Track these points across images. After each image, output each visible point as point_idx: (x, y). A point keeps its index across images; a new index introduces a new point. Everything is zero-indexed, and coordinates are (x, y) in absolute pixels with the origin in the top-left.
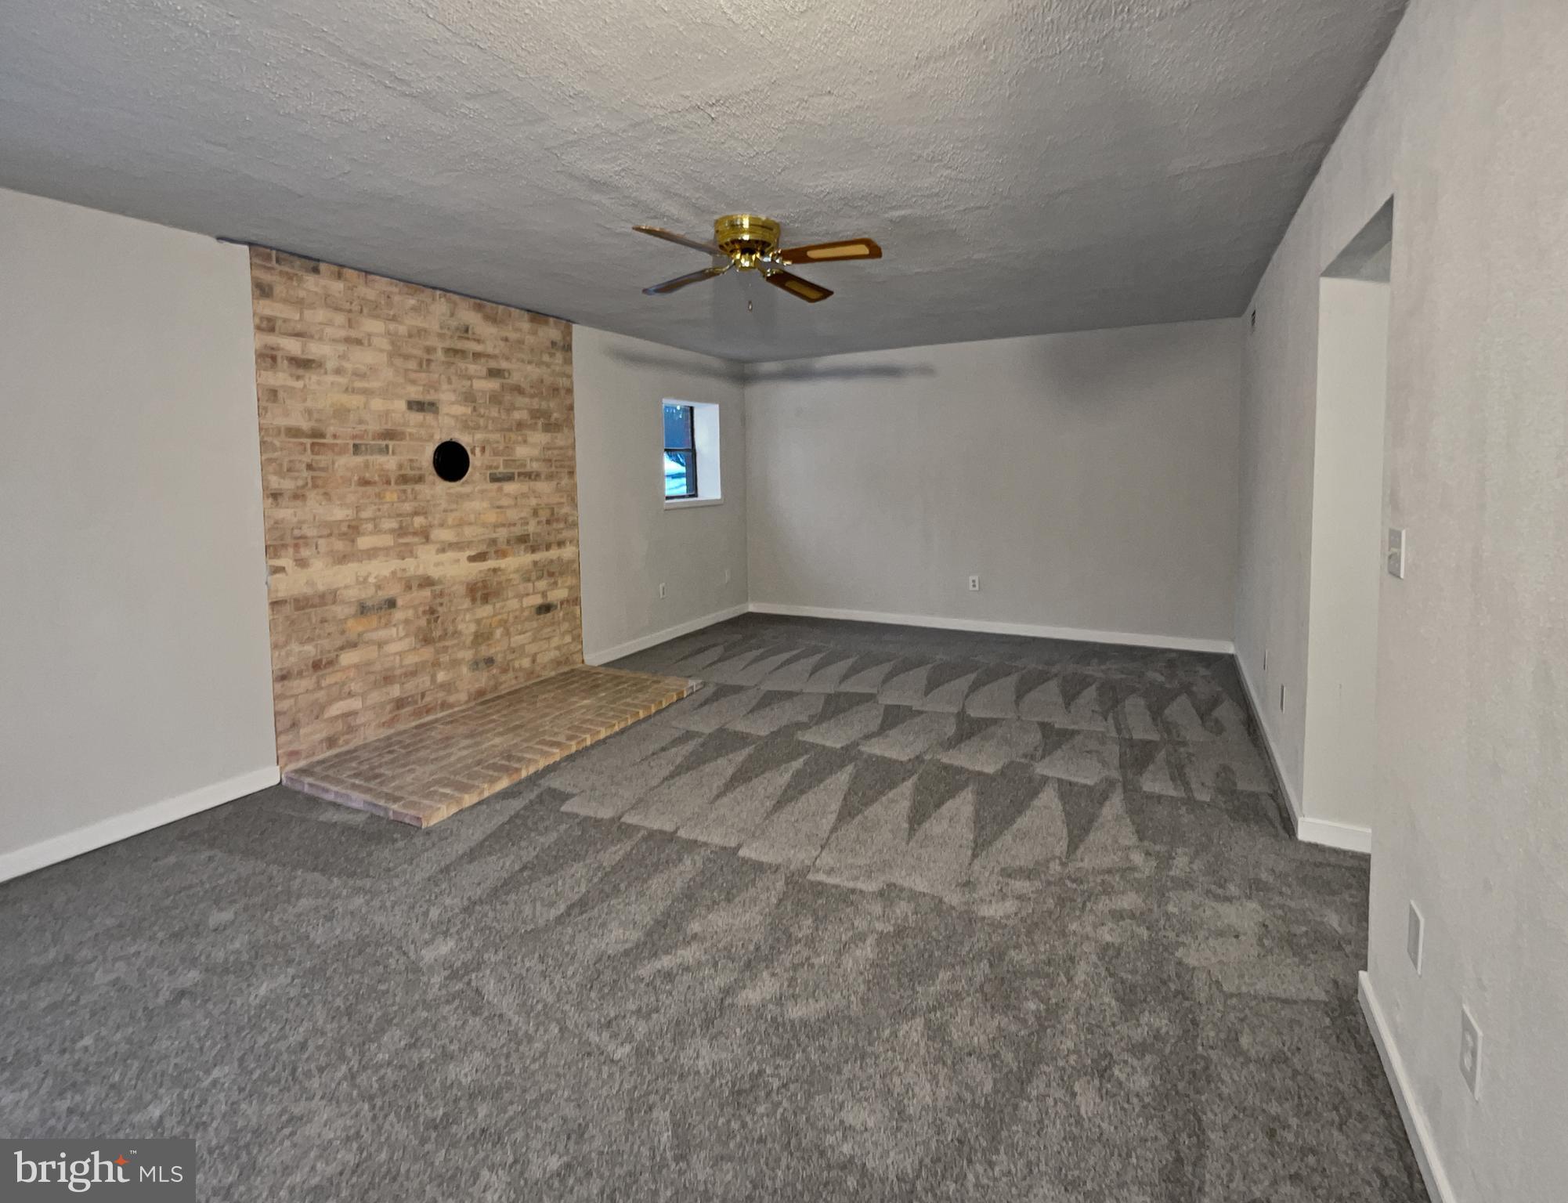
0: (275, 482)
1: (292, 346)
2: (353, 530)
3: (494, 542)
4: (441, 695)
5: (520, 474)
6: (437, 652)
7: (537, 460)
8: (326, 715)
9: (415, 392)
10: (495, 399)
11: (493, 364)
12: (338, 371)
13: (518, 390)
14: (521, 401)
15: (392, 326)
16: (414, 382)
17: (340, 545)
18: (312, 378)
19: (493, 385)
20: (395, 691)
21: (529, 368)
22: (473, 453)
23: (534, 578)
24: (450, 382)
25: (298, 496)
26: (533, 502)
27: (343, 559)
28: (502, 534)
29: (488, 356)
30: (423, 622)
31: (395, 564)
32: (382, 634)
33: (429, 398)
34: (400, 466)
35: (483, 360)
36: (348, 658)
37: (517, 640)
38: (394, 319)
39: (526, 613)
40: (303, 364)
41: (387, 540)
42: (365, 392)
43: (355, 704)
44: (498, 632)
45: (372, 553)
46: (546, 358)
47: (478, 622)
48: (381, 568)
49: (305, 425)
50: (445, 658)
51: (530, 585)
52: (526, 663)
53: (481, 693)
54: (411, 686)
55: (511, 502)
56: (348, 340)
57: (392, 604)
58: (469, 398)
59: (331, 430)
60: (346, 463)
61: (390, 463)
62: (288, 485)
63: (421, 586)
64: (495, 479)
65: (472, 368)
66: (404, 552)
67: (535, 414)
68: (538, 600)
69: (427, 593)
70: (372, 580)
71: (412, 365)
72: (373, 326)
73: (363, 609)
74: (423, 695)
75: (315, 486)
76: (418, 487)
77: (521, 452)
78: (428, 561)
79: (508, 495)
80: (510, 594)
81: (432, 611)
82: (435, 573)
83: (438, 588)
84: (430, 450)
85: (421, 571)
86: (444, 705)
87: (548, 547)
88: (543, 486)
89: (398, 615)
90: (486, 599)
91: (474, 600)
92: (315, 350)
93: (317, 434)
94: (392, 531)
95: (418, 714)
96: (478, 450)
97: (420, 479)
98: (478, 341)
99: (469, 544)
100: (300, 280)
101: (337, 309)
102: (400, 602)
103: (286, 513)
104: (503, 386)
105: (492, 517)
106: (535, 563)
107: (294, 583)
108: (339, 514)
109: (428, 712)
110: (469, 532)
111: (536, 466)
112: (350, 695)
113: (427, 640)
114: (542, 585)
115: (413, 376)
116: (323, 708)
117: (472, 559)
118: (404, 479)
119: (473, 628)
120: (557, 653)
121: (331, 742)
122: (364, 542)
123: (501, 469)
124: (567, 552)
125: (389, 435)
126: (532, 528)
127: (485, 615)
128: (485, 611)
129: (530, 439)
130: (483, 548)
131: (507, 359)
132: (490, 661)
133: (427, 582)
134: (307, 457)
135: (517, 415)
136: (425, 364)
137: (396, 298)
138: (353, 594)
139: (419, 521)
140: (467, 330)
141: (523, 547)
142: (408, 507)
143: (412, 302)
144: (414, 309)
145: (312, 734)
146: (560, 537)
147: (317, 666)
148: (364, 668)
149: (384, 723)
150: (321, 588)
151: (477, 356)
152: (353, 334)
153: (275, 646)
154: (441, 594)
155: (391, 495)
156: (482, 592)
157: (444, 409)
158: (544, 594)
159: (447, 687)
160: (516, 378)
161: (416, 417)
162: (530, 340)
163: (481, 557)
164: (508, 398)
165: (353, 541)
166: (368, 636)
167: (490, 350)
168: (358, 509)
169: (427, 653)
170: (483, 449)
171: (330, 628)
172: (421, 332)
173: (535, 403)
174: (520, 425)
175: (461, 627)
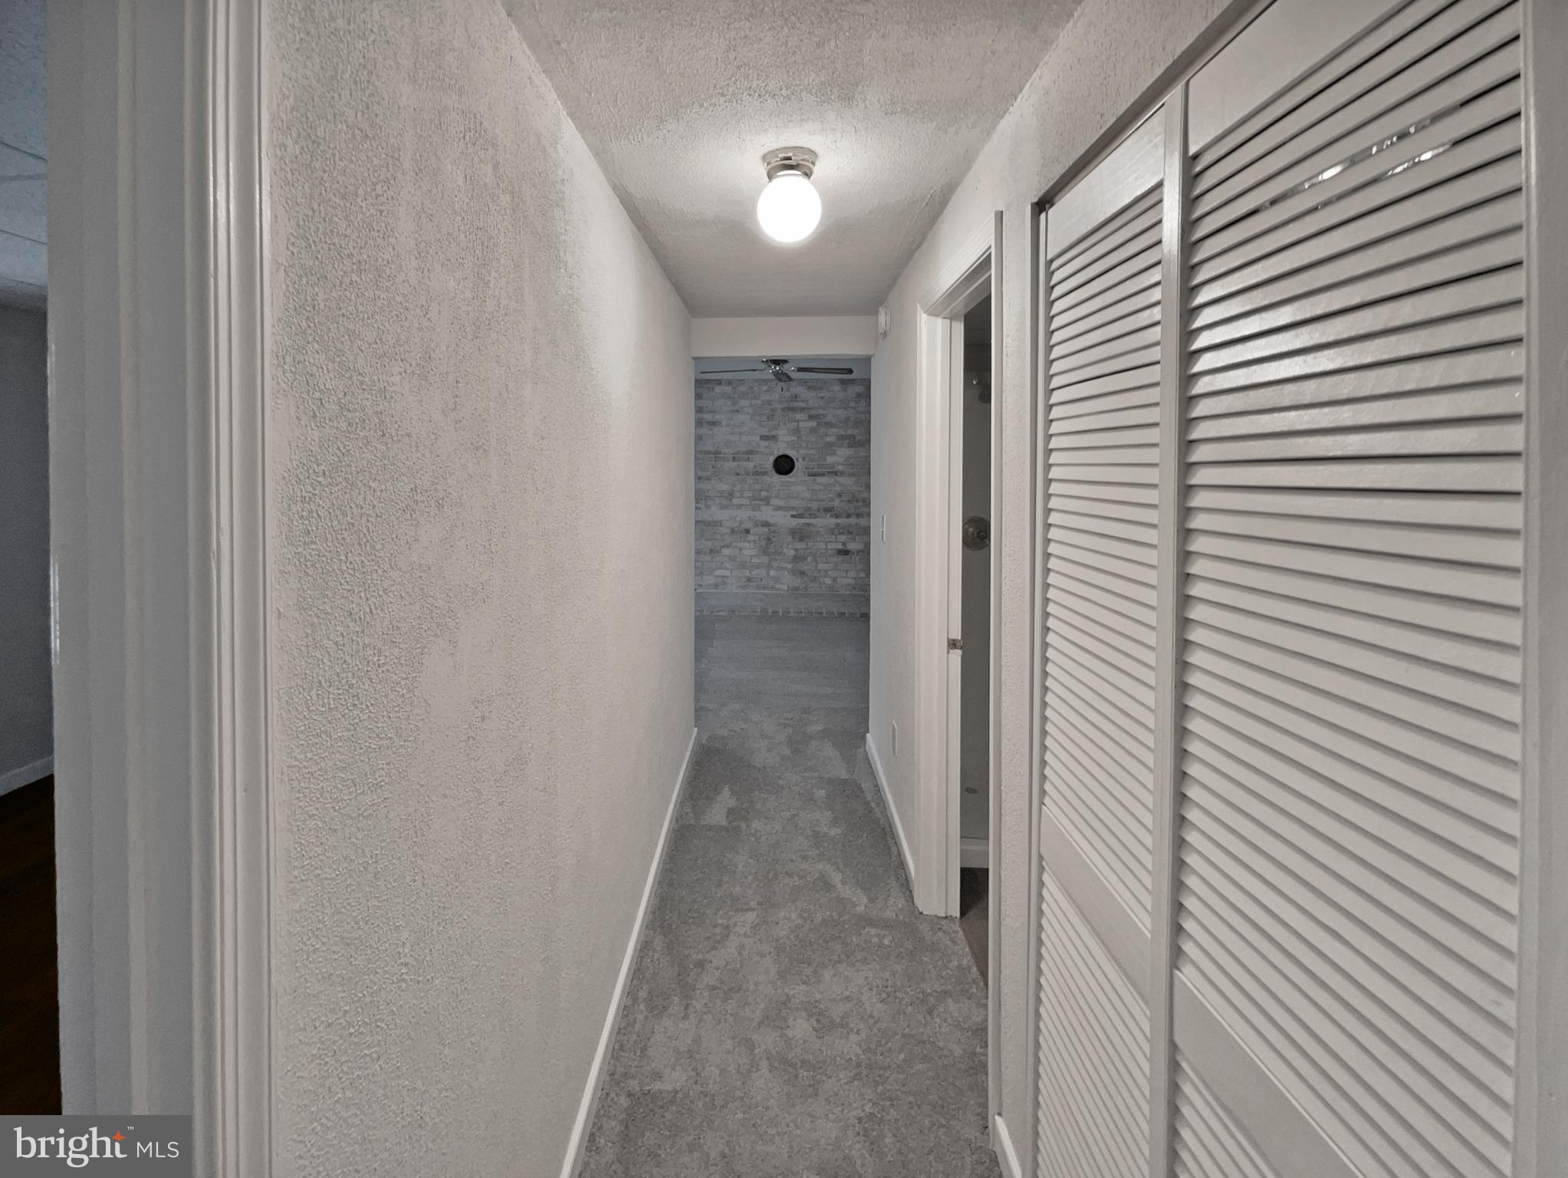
0: (700, 473)
1: (708, 417)
2: (731, 495)
3: (809, 509)
4: (771, 583)
5: (828, 473)
6: (770, 560)
7: (843, 465)
8: (715, 574)
9: (764, 431)
10: (812, 430)
11: (813, 412)
12: (728, 425)
13: (830, 425)
14: (832, 431)
15: (754, 402)
16: (763, 426)
17: (724, 501)
18: (716, 430)
19: (813, 424)
20: (747, 573)
21: (839, 412)
22: (797, 460)
23: (836, 531)
24: (785, 424)
25: (708, 479)
26: (838, 488)
27: (724, 507)
28: (815, 505)
29: (811, 409)
30: (763, 543)
31: (750, 513)
32: (740, 545)
33: (774, 433)
34: (755, 467)
35: (806, 411)
36: (725, 551)
37: (821, 566)
38: (755, 398)
39: (830, 552)
40: (713, 423)
41: (747, 502)
42: (741, 434)
43: (728, 573)
44: (809, 559)
45: (739, 506)
46: (853, 404)
47: (796, 550)
48: (744, 514)
49: (712, 449)
50: (775, 564)
51: (834, 537)
52: (828, 581)
53: (796, 589)
54: (755, 573)
55: (821, 487)
56: (732, 411)
57: (747, 531)
58: (797, 431)
59: (723, 451)
60: (730, 465)
61: (750, 465)
62: (704, 474)
63: (763, 526)
64: (810, 475)
65: (799, 416)
66: (755, 508)
67: (841, 438)
68: (840, 546)
69: (766, 530)
70: (738, 519)
71: (764, 418)
72: (745, 403)
73: (733, 531)
74: (762, 580)
75: (715, 475)
76: (764, 477)
77: (830, 459)
78: (766, 514)
79: (821, 484)
80: (819, 540)
81: (769, 539)
82: (771, 521)
83: (772, 528)
84: (772, 459)
85: (763, 518)
86: (772, 588)
87: (849, 516)
88: (843, 480)
89: (750, 537)
90: (801, 539)
91: (794, 538)
92: (717, 417)
93: (717, 453)
94: (749, 498)
95: (758, 587)
96: (800, 459)
97: (765, 473)
98: (803, 401)
99: (793, 508)
100: (713, 389)
101: (729, 398)
102: (752, 531)
103: (701, 486)
104: (819, 424)
105: (808, 495)
106: (838, 525)
107: (706, 515)
108: (725, 487)
109: (763, 588)
110: (793, 503)
111: (840, 468)
112: (725, 568)
113: (765, 553)
114: (842, 538)
115: (763, 423)
116: (713, 571)
117: (793, 516)
118: (756, 473)
119: (792, 553)
120: (853, 581)
121: (716, 586)
122: (735, 501)
123: (816, 470)
124: (862, 522)
125: (751, 452)
126: (837, 503)
127: (802, 547)
128: (801, 545)
129: (838, 453)
130: (801, 511)
131: (823, 408)
132: (803, 573)
133: (766, 524)
134: (713, 463)
135: (828, 439)
136: (770, 418)
137: (756, 388)
138: (729, 524)
139: (763, 494)
140: (796, 397)
141: (829, 514)
142: (758, 487)
143: (765, 388)
144: (765, 391)
145: (709, 580)
146: (858, 511)
147: (712, 551)
148: (732, 559)
149: (740, 587)
150: (715, 519)
151: (802, 409)
152: (735, 408)
153: (696, 540)
154: (774, 532)
155: (750, 480)
156: (799, 534)
157: (781, 439)
158: (844, 544)
159: (777, 580)
160: (829, 418)
161: (764, 443)
162: (841, 395)
163: (800, 516)
164: (822, 430)
165: (731, 500)
166: (734, 544)
167: (811, 404)
168: (734, 486)
169: (765, 559)
170: (804, 459)
171: (719, 537)
172: (770, 402)
173: (842, 432)
174: (830, 445)
175: (786, 550)
